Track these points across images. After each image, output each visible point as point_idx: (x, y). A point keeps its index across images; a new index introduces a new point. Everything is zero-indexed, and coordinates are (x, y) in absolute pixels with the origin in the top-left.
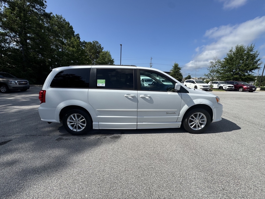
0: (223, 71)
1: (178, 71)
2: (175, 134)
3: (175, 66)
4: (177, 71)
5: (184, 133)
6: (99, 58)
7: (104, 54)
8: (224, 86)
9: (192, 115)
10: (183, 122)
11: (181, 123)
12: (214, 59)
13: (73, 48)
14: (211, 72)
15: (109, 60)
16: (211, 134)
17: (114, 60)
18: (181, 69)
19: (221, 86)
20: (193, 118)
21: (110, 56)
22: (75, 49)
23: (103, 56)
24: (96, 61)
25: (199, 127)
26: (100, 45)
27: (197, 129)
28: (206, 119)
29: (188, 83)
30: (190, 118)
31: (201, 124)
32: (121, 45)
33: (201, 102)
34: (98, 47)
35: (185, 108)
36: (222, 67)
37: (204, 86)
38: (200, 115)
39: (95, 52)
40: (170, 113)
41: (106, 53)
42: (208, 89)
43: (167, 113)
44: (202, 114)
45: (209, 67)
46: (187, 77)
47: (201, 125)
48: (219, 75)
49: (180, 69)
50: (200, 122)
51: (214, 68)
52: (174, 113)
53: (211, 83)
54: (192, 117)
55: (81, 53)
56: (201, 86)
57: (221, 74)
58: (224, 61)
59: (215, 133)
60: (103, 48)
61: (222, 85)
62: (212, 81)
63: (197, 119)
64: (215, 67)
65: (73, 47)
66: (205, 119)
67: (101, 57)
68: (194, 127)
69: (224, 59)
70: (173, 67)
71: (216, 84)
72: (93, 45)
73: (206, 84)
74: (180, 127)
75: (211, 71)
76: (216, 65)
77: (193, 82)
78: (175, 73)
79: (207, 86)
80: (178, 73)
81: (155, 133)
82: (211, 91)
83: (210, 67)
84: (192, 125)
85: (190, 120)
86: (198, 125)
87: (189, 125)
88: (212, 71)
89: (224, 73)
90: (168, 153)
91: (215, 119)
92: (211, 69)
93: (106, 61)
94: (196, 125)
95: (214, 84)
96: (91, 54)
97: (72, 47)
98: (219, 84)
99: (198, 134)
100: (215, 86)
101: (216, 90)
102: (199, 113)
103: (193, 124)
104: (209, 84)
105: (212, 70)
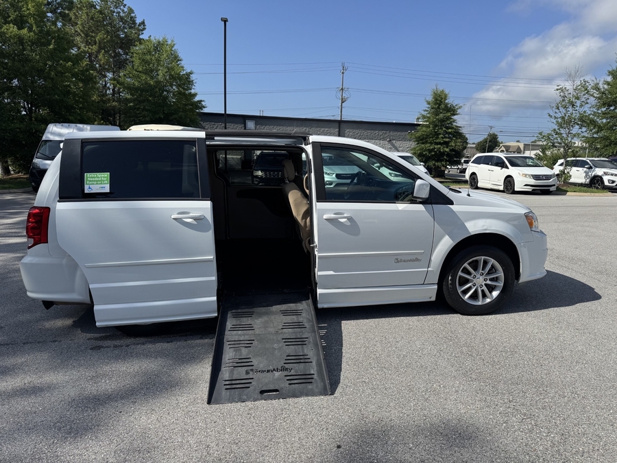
0: (607, 118)
1: (448, 118)
2: (421, 317)
3: (436, 100)
4: (442, 121)
5: (444, 316)
6: (129, 67)
7: (149, 52)
8: (606, 174)
9: (466, 265)
10: (440, 284)
11: (436, 287)
12: (570, 76)
13: (19, 29)
14: (561, 126)
15: (172, 77)
16: (516, 314)
17: (193, 77)
18: (459, 111)
19: (595, 177)
20: (469, 273)
21: (176, 59)
22: (30, 29)
23: (148, 57)
24: (114, 79)
25: (484, 296)
26: (131, 11)
27: (480, 303)
28: (503, 274)
29: (482, 166)
30: (460, 273)
31: (491, 289)
32: (225, 21)
33: (485, 228)
34: (122, 19)
35: (445, 245)
36: (604, 104)
37: (536, 177)
38: (485, 263)
39: (111, 41)
40: (404, 261)
41: (159, 46)
42: (552, 189)
43: (398, 260)
44: (492, 261)
45: (554, 105)
46: (485, 141)
47: (491, 292)
48: (595, 133)
49: (452, 111)
50: (488, 282)
51: (570, 109)
52: (415, 260)
53: (561, 165)
54: (465, 268)
55: (54, 49)
56: (526, 175)
57: (600, 129)
58: (608, 84)
59: (529, 311)
60: (143, 23)
61: (599, 172)
62: (565, 157)
63: (478, 276)
64: (573, 105)
65: (21, 22)
66: (501, 274)
67: (137, 62)
68: (471, 297)
69: (611, 73)
70: (429, 103)
71: (580, 169)
72: (101, 12)
73: (544, 171)
74: (433, 299)
75: (560, 120)
76: (578, 98)
77: (500, 163)
78: (436, 126)
79: (548, 177)
80: (448, 128)
81: (367, 318)
82: (563, 192)
83: (558, 108)
84: (465, 292)
85: (460, 277)
86: (483, 291)
87: (459, 292)
88: (566, 122)
89: (612, 127)
90: (402, 356)
91: (527, 273)
92: (559, 115)
93: (160, 78)
94: (476, 291)
95: (574, 169)
96: (95, 48)
97: (15, 22)
98: (591, 168)
99: (484, 316)
100: (578, 175)
101: (578, 188)
102: (483, 257)
103: (469, 289)
104: (557, 169)
105: (563, 118)
